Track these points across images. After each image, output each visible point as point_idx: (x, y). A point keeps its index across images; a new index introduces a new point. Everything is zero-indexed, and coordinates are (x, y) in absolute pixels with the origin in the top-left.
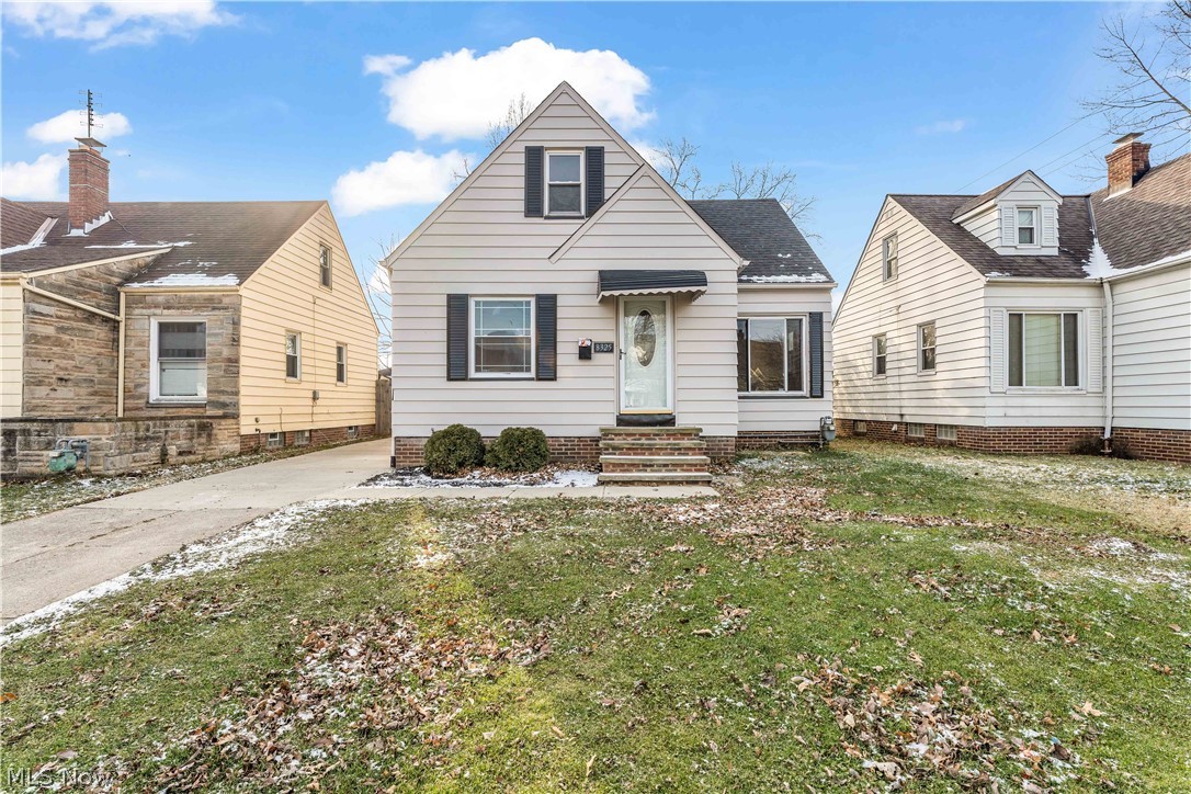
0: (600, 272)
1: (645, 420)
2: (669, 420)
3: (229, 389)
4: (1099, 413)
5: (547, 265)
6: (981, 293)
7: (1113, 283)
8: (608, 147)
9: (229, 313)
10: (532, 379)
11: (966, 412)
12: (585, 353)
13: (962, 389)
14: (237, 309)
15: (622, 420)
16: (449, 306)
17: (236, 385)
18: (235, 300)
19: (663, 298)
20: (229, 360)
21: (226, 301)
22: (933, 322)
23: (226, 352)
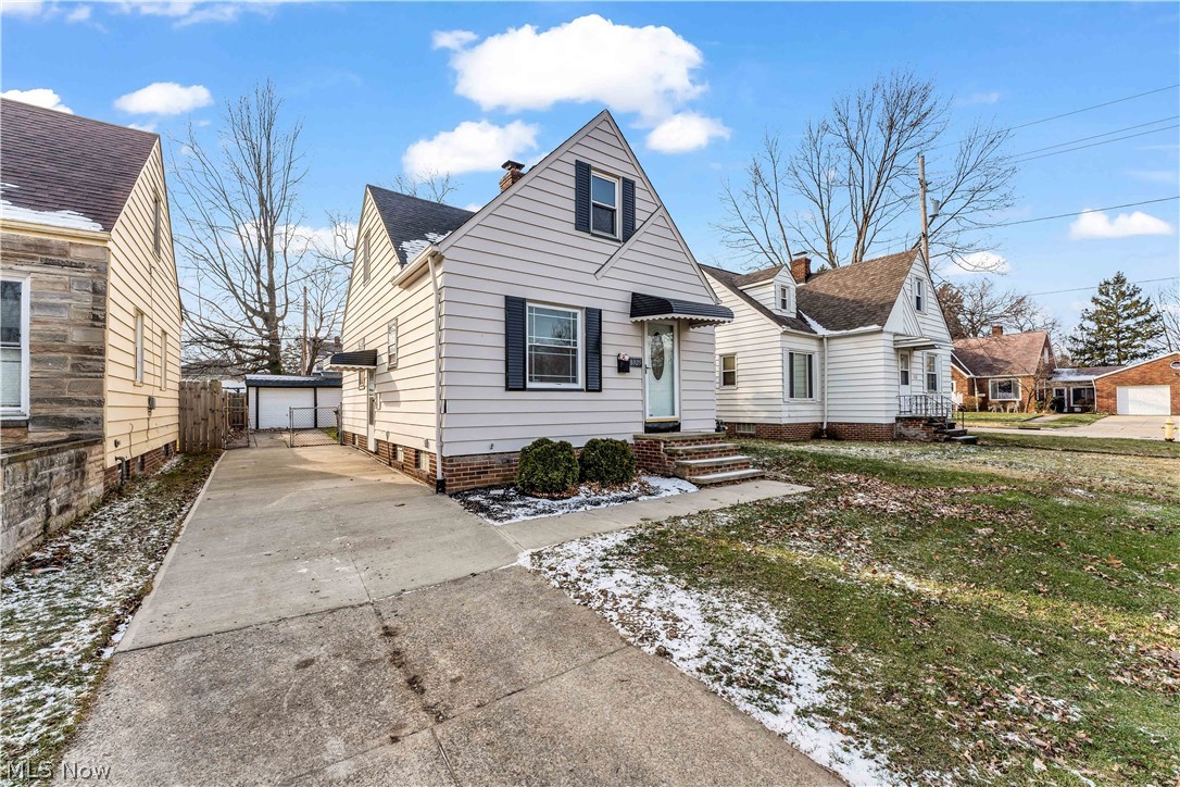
0: (633, 294)
1: (663, 427)
2: (676, 427)
3: (84, 397)
4: (819, 414)
5: (591, 280)
6: (779, 338)
7: (828, 339)
8: (638, 183)
9: (86, 274)
10: (581, 390)
11: (765, 414)
12: (623, 367)
13: (759, 400)
14: (102, 270)
15: (649, 428)
16: (507, 309)
17: (100, 390)
18: (99, 255)
19: (671, 323)
20: (86, 350)
21: (77, 254)
22: (735, 354)
23: (77, 337)
